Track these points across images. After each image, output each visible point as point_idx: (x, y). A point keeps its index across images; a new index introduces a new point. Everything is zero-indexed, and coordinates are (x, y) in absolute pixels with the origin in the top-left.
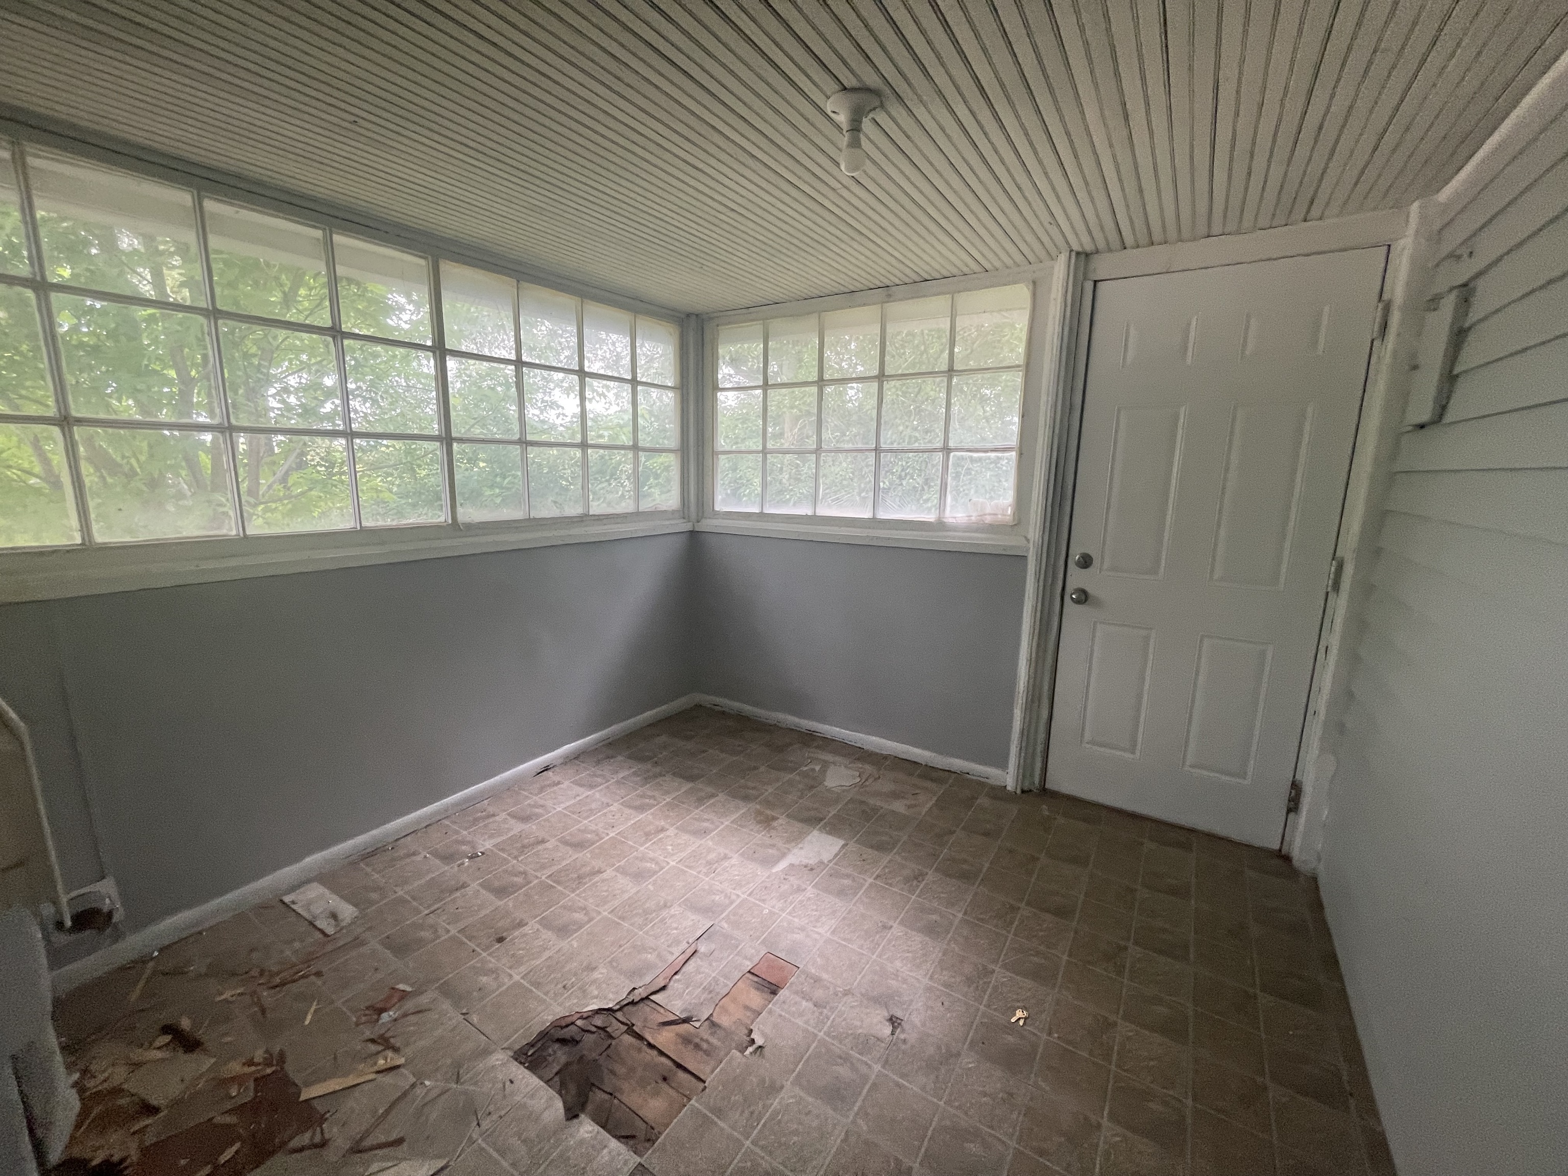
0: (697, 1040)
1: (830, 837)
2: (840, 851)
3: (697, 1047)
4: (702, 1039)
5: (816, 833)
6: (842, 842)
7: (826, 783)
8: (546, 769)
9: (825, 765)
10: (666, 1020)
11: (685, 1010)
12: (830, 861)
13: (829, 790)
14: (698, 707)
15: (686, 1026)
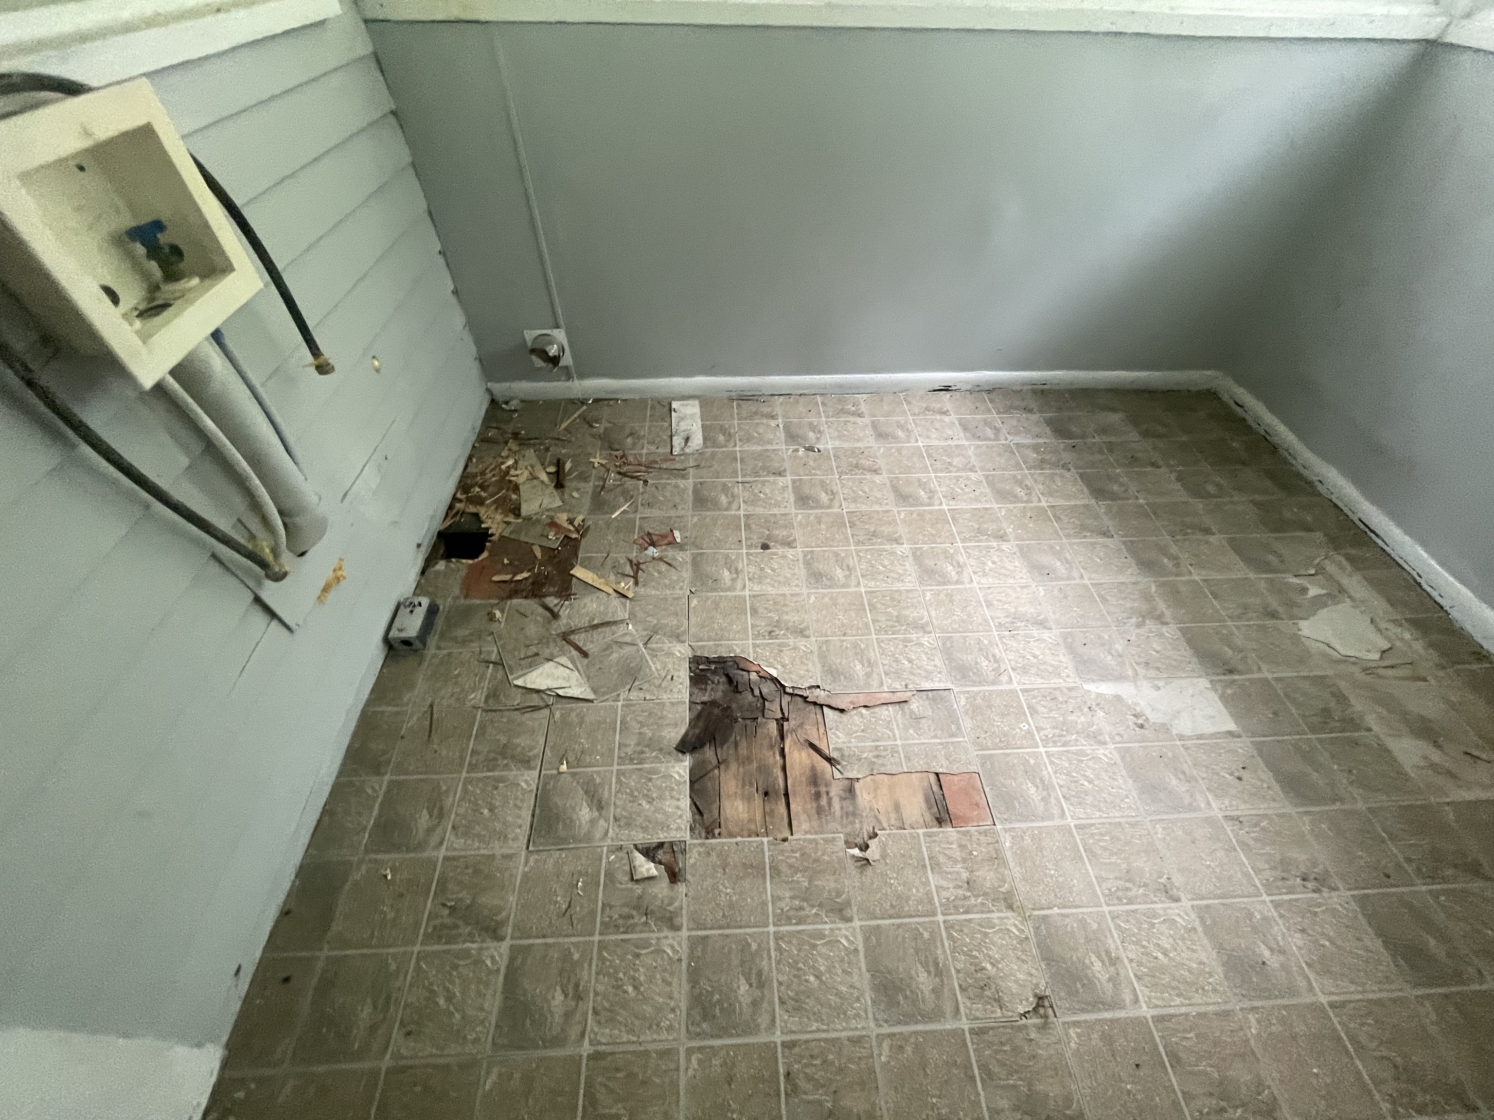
0: (823, 789)
1: (1220, 704)
2: (1214, 735)
3: (817, 796)
4: (828, 793)
5: (1203, 683)
6: (1232, 726)
7: (1303, 624)
8: (947, 389)
9: (1336, 594)
10: (816, 743)
11: (839, 750)
12: (1181, 737)
13: (1296, 639)
14: (1211, 395)
15: (827, 765)
